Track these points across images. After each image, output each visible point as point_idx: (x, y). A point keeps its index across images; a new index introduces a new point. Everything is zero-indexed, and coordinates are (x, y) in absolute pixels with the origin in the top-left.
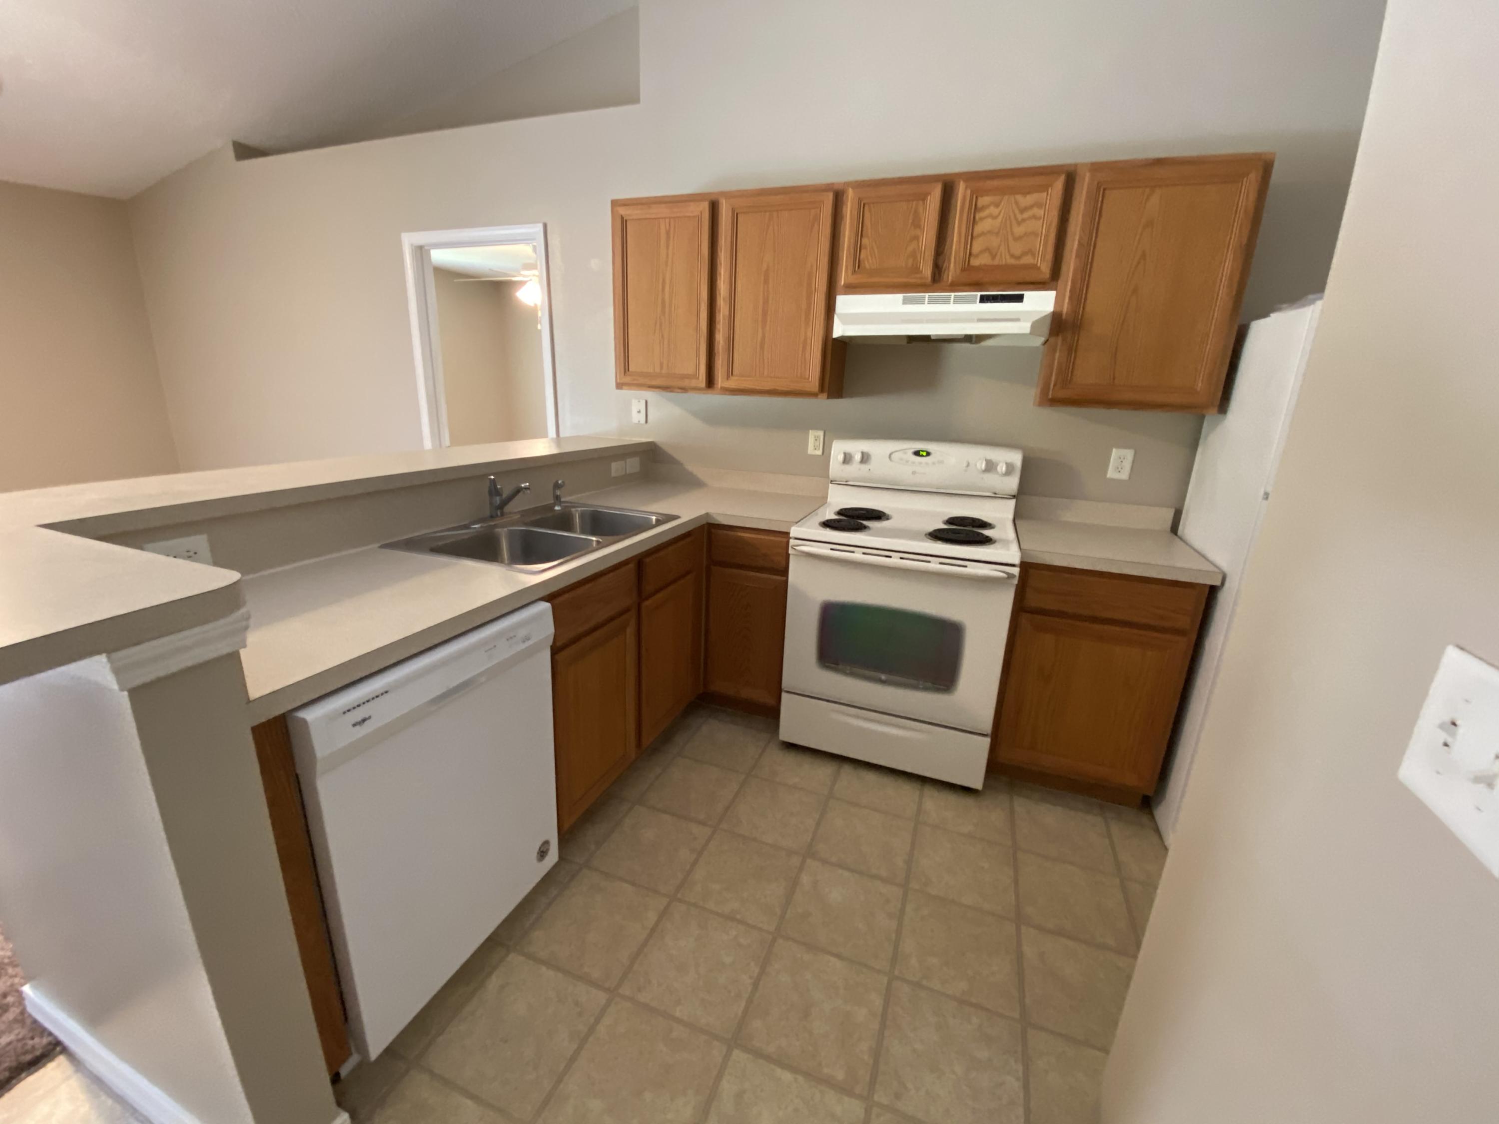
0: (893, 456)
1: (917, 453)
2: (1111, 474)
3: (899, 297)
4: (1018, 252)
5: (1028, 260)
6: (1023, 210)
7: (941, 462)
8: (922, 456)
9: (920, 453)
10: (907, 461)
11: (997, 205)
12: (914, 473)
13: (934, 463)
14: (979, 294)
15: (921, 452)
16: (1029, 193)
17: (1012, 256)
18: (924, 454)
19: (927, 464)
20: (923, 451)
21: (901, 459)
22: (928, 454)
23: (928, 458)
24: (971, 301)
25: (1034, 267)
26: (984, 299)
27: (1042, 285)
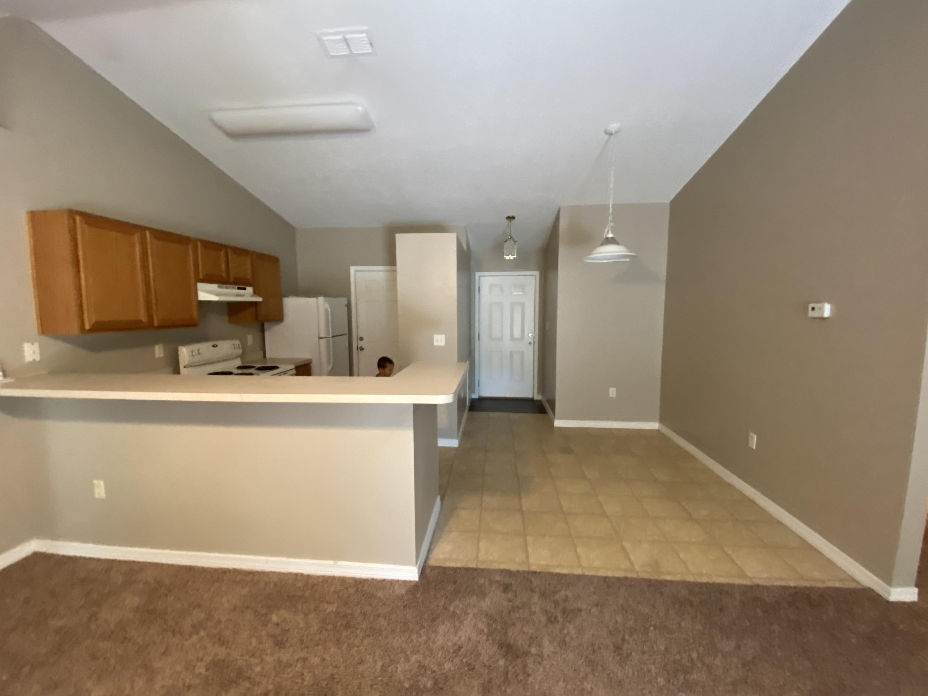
1: (213, 346)
3: (216, 285)
4: (245, 274)
5: (246, 277)
6: (244, 261)
7: (223, 348)
8: (215, 347)
10: (213, 350)
11: (238, 258)
12: (219, 354)
14: (237, 286)
18: (215, 346)
19: (219, 349)
21: (208, 350)
23: (218, 347)
24: (235, 289)
25: (248, 279)
26: (239, 288)
27: (250, 285)
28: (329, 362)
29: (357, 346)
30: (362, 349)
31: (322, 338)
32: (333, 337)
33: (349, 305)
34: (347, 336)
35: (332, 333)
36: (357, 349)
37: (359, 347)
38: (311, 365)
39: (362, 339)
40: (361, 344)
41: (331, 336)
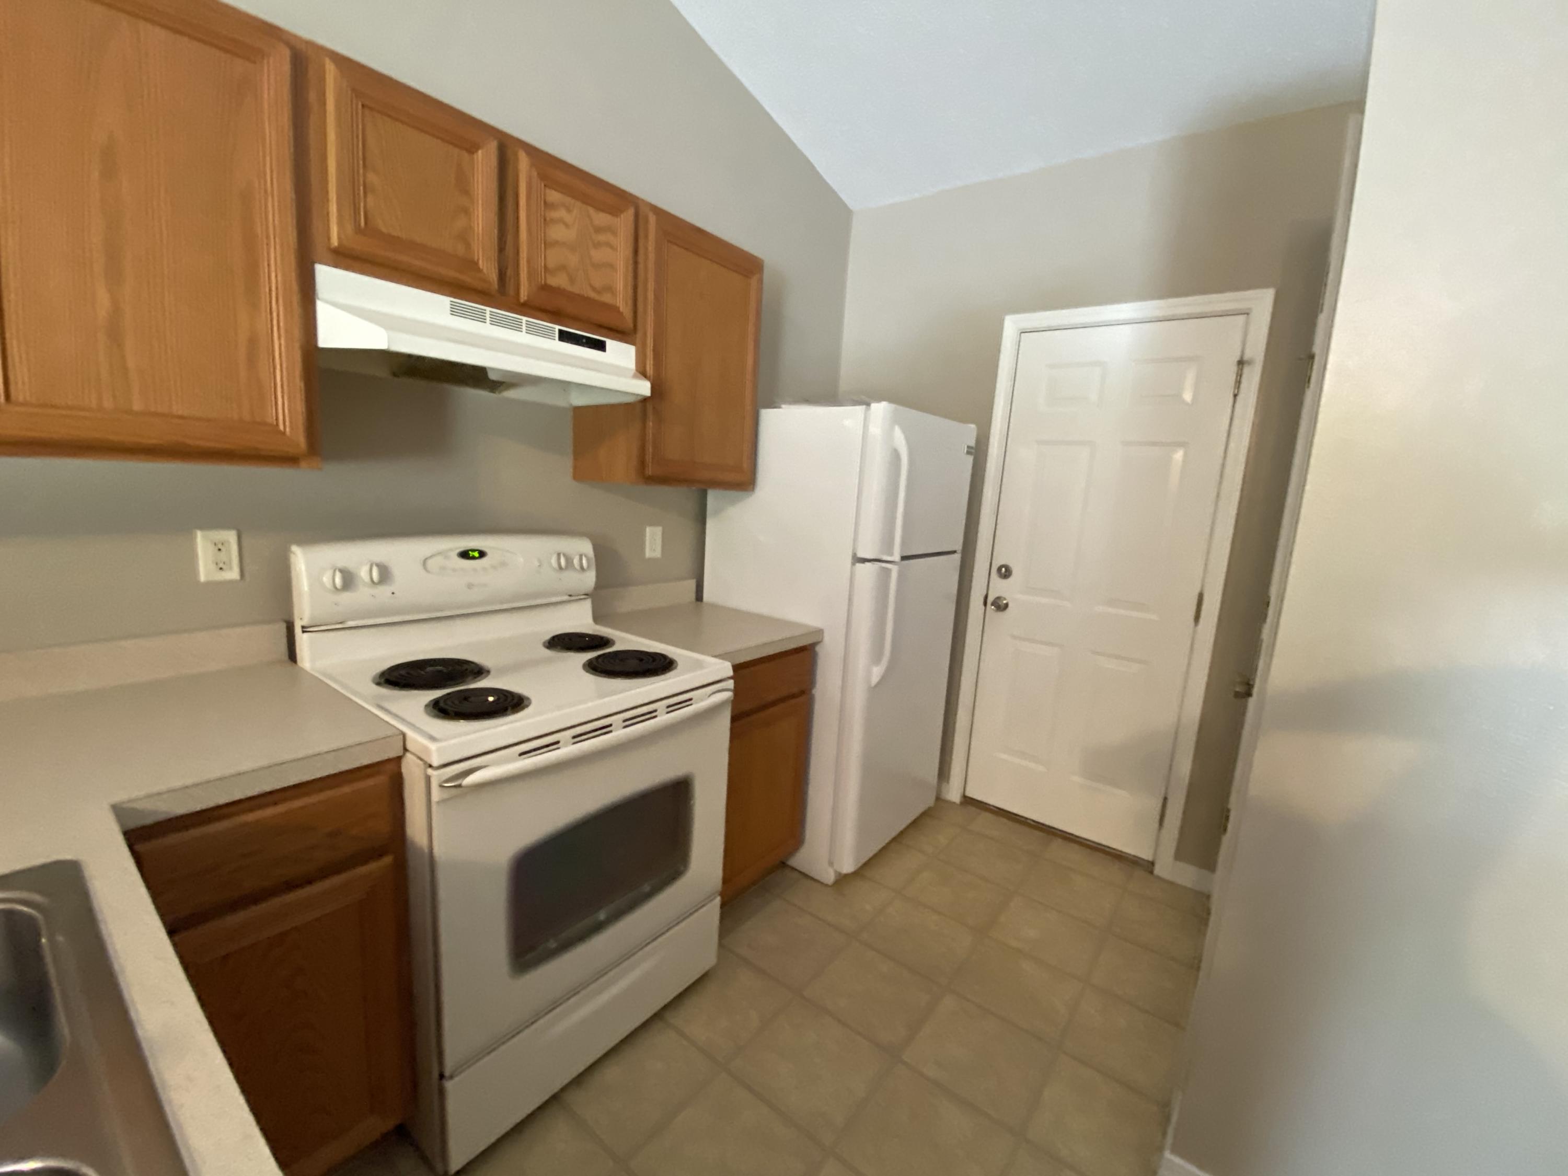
0: (430, 563)
1: (465, 555)
2: (648, 554)
3: (445, 301)
4: (597, 284)
5: (606, 298)
6: (598, 230)
7: (503, 564)
8: (474, 558)
9: (469, 554)
10: (454, 570)
11: (569, 210)
12: (470, 586)
13: (494, 567)
14: (557, 327)
15: (470, 552)
16: (603, 211)
17: (594, 289)
18: (476, 554)
19: (484, 569)
20: (474, 551)
21: (443, 568)
22: (482, 554)
23: (484, 561)
24: (547, 335)
25: (614, 309)
26: (564, 337)
27: (622, 335)
28: (876, 657)
29: (985, 593)
30: (1001, 606)
31: (864, 560)
32: (904, 558)
33: (979, 452)
34: (957, 557)
35: (904, 543)
36: (985, 604)
37: (990, 599)
38: (818, 648)
39: (1005, 572)
40: (1000, 588)
41: (896, 557)
